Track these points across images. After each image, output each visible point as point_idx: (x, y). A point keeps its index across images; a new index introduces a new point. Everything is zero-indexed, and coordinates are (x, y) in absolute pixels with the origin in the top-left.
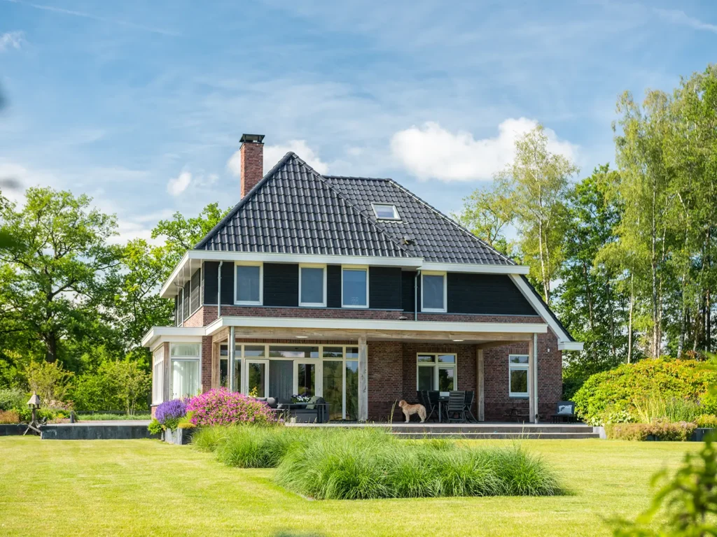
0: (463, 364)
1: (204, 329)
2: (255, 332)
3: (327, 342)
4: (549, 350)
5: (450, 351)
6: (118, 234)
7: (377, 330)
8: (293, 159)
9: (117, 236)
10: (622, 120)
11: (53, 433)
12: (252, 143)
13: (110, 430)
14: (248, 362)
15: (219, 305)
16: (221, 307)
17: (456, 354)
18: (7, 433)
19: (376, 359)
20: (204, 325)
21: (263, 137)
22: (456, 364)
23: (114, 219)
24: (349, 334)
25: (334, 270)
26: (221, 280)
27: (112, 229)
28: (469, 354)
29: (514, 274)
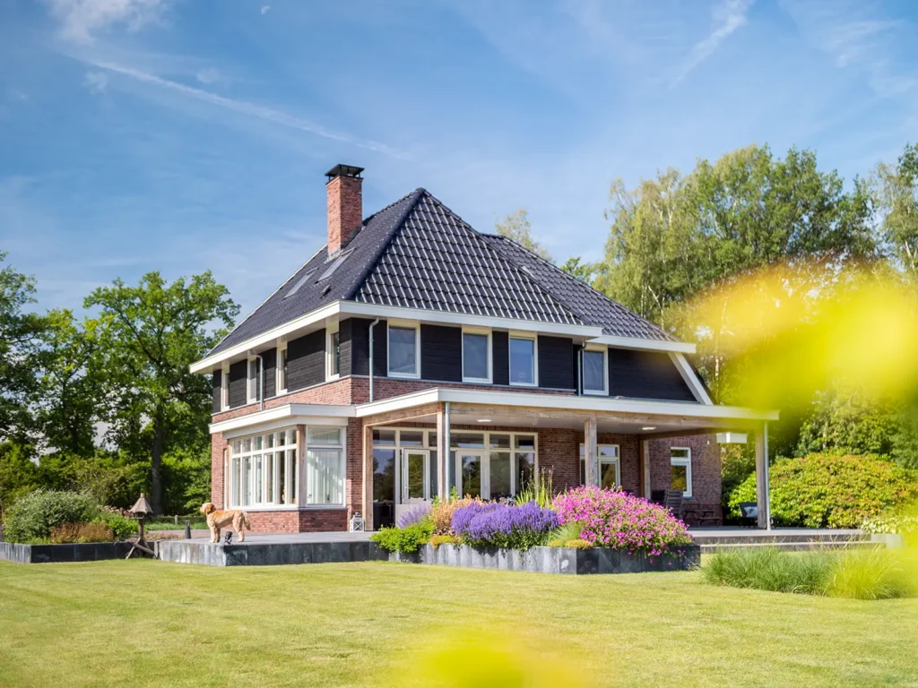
0: (627, 457)
1: (353, 407)
2: (472, 410)
3: (495, 428)
4: (708, 443)
5: (614, 442)
6: (36, 301)
7: (607, 412)
8: (426, 196)
9: (34, 304)
10: (613, 208)
11: (242, 556)
12: (348, 176)
13: (320, 549)
14: (407, 453)
15: (371, 377)
16: (373, 379)
17: (618, 446)
18: (96, 555)
19: (548, 450)
20: (352, 403)
21: (360, 170)
22: (618, 458)
23: (31, 283)
24: (578, 416)
25: (501, 337)
26: (374, 343)
27: (28, 294)
28: (633, 446)
29: (677, 352)
